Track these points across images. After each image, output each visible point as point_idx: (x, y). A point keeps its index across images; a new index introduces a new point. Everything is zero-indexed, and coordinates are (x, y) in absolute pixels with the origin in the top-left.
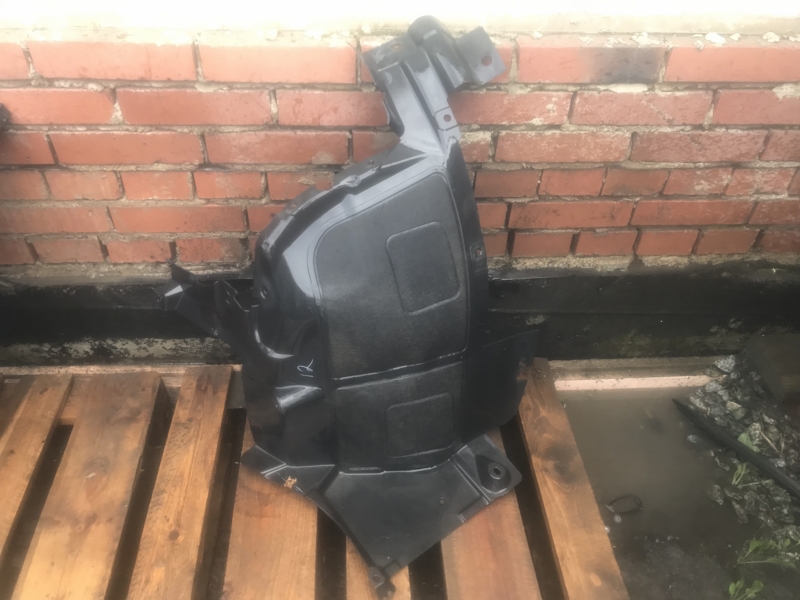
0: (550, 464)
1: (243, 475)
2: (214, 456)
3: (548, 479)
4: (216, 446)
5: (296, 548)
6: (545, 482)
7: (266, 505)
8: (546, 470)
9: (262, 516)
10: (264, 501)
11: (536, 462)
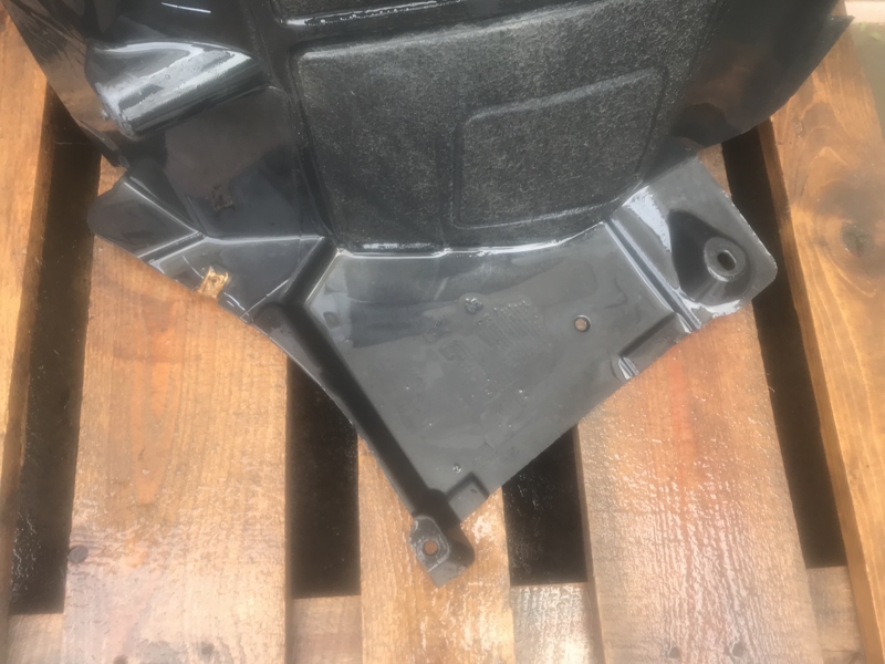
0: (833, 227)
1: (104, 253)
2: (30, 199)
3: (825, 266)
4: (33, 171)
5: (239, 440)
6: (820, 274)
7: (163, 330)
8: (823, 243)
9: (153, 359)
10: (158, 319)
11: (801, 222)
